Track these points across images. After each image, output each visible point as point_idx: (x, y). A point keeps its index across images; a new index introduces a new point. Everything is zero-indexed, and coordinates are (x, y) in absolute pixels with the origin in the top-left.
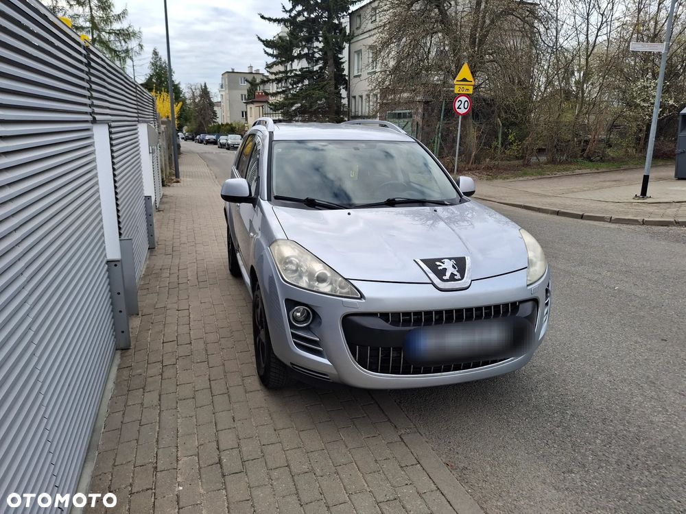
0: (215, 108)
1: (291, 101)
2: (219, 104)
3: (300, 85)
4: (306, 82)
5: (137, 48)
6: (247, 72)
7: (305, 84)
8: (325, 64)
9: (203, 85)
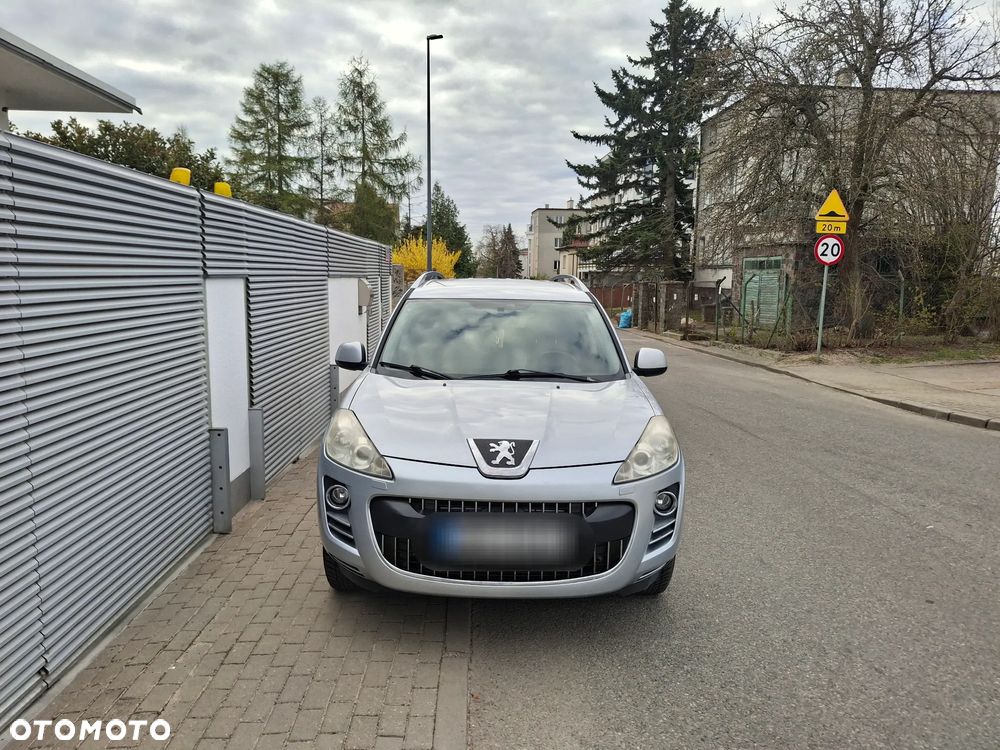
0: (521, 258)
1: (608, 247)
2: (525, 252)
3: (626, 223)
4: (635, 220)
6: (566, 208)
7: (631, 222)
8: (663, 193)
9: (507, 227)
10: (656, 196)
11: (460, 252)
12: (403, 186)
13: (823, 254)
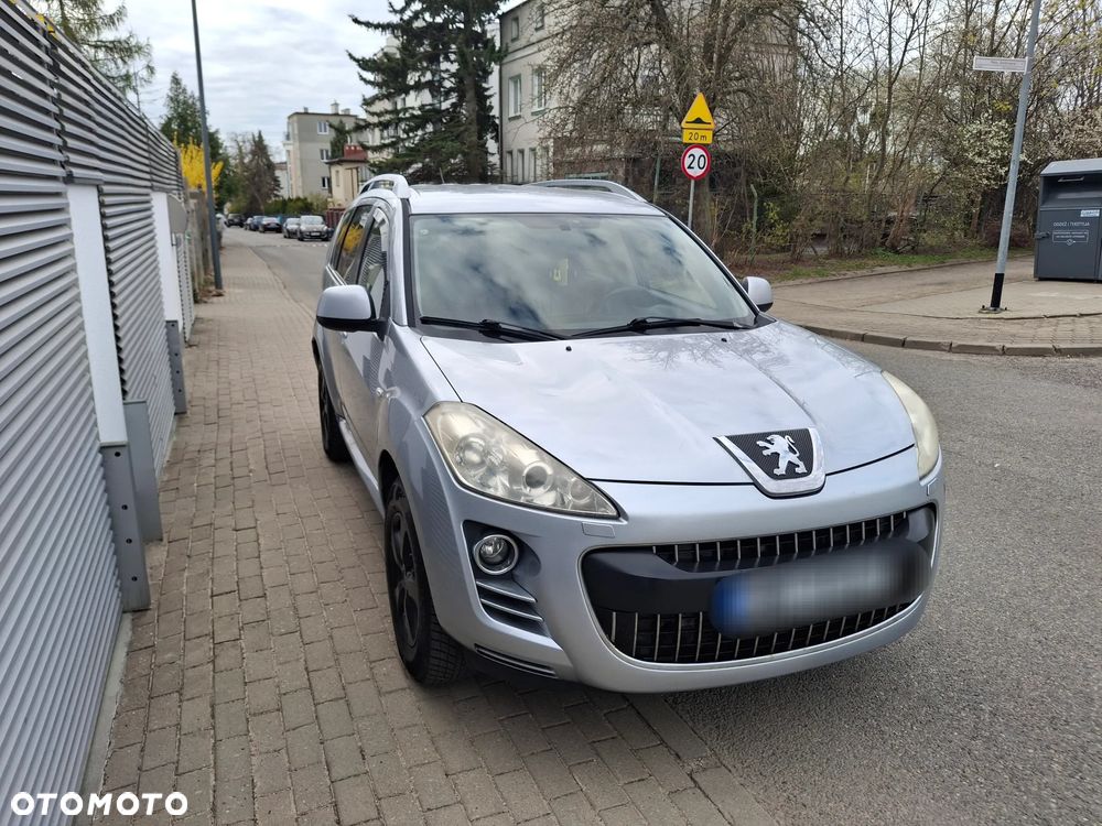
0: (278, 173)
1: (407, 159)
2: (283, 166)
3: (420, 133)
4: (430, 128)
5: (144, 73)
6: (330, 112)
7: (427, 130)
8: (461, 98)
9: (257, 135)
10: (454, 100)
11: (220, 164)
12: (127, 77)
13: (689, 167)
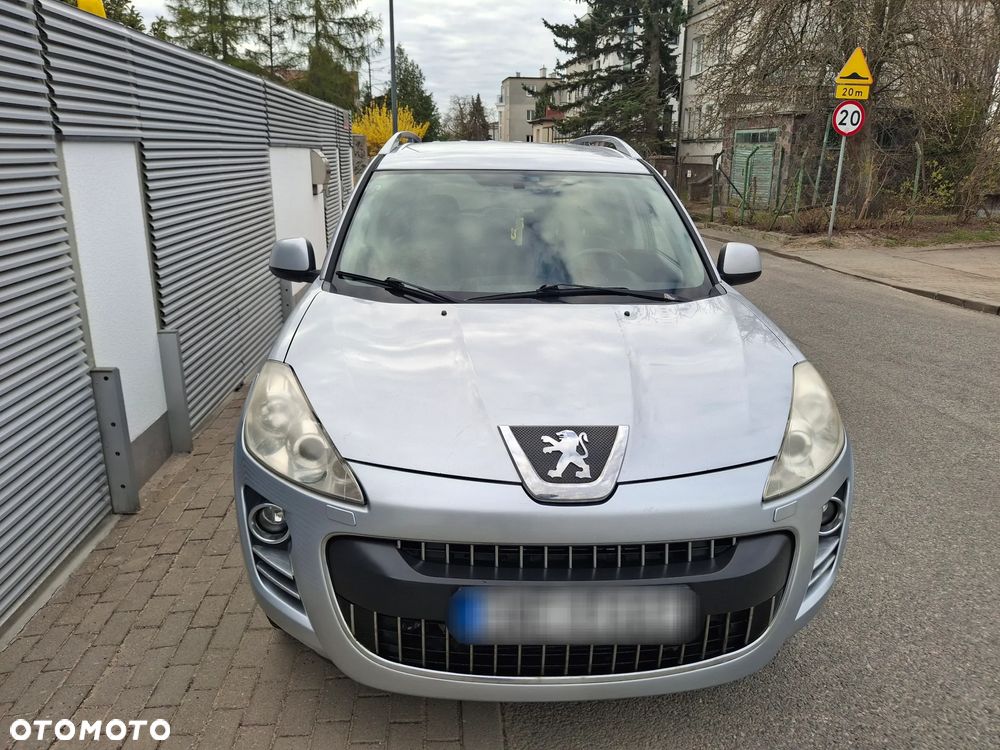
1: (589, 118)
3: (607, 92)
4: (617, 88)
5: (375, 45)
6: (539, 76)
7: (613, 90)
8: (647, 59)
9: (475, 98)
10: (640, 62)
11: (428, 124)
12: (362, 49)
13: (841, 123)
